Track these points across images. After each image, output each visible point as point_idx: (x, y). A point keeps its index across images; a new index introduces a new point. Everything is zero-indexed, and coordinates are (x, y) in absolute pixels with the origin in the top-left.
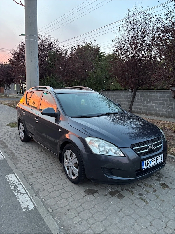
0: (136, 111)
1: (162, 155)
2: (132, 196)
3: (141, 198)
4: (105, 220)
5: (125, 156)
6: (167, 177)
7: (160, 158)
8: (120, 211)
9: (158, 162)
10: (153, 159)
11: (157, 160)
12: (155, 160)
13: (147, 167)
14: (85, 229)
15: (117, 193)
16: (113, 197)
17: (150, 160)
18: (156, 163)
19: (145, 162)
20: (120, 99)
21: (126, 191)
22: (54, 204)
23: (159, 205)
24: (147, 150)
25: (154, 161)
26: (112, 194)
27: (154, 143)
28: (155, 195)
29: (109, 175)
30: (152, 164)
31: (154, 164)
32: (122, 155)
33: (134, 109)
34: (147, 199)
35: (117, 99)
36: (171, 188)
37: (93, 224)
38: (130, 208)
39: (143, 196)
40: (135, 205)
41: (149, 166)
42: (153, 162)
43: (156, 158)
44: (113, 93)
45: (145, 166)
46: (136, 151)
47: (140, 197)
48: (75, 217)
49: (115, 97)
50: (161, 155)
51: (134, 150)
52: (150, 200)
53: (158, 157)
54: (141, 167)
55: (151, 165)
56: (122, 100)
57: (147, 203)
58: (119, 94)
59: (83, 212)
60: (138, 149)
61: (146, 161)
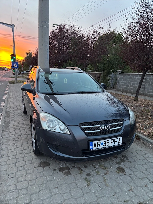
0: (149, 94)
1: (121, 138)
2: (79, 175)
3: (86, 179)
4: (36, 193)
5: (70, 134)
6: (130, 162)
7: (118, 140)
8: (57, 187)
9: (113, 144)
10: (106, 140)
11: (111, 142)
12: (110, 142)
13: (97, 148)
14: (12, 198)
15: (66, 170)
16: (61, 172)
17: (102, 141)
18: (110, 145)
19: (93, 143)
20: (135, 83)
21: (76, 169)
22: (5, 170)
23: (101, 189)
24: (100, 131)
25: (107, 143)
26: (61, 170)
27: (110, 124)
28: (104, 178)
29: (55, 151)
30: (104, 146)
31: (106, 146)
32: (68, 132)
33: (148, 92)
34: (92, 181)
35: (132, 82)
36: (126, 173)
37: (22, 195)
38: (68, 186)
39: (90, 177)
40: (75, 184)
41: (99, 147)
42: (105, 143)
43: (110, 140)
44: (128, 77)
45: (94, 147)
46: (84, 130)
47: (86, 177)
48: (12, 185)
49: (130, 80)
50: (118, 138)
51: (82, 129)
52: (94, 181)
53: (114, 139)
54: (89, 147)
55: (102, 146)
56: (137, 83)
57: (88, 185)
58: (134, 77)
59: (22, 182)
60: (87, 128)
61: (96, 142)
